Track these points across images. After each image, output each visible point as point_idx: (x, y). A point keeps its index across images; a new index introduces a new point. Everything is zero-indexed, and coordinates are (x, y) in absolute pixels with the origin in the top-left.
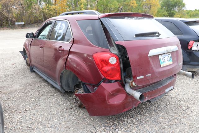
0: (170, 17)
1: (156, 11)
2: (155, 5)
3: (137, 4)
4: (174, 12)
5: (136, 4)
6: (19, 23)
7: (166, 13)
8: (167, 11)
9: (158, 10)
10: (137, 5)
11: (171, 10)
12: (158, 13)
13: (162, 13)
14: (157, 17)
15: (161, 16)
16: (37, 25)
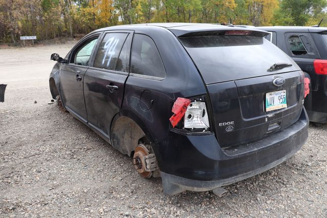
0: (296, 25)
1: (272, 16)
2: (269, 5)
3: (236, 2)
4: (306, 17)
5: (234, 4)
6: (28, 38)
7: (290, 19)
8: (292, 14)
9: (276, 14)
10: (237, 5)
11: (299, 13)
12: (276, 20)
13: (283, 19)
14: (274, 25)
15: (280, 24)
16: (60, 39)
